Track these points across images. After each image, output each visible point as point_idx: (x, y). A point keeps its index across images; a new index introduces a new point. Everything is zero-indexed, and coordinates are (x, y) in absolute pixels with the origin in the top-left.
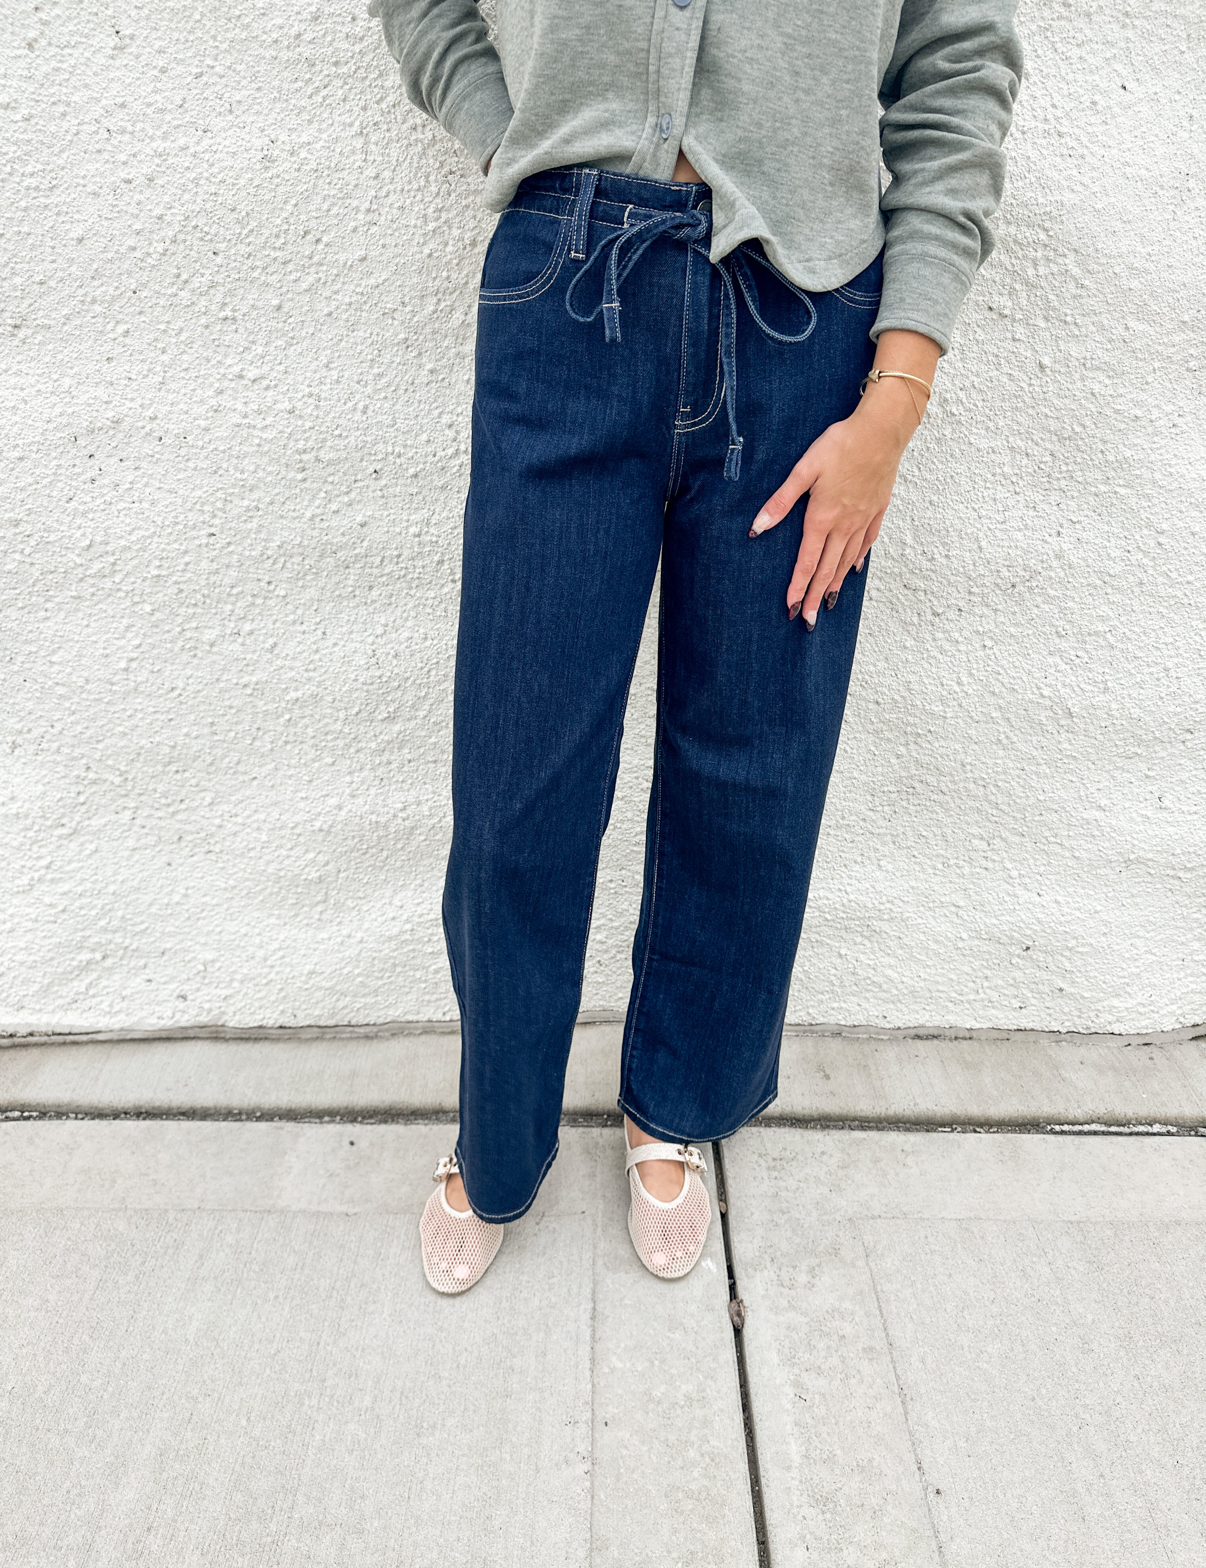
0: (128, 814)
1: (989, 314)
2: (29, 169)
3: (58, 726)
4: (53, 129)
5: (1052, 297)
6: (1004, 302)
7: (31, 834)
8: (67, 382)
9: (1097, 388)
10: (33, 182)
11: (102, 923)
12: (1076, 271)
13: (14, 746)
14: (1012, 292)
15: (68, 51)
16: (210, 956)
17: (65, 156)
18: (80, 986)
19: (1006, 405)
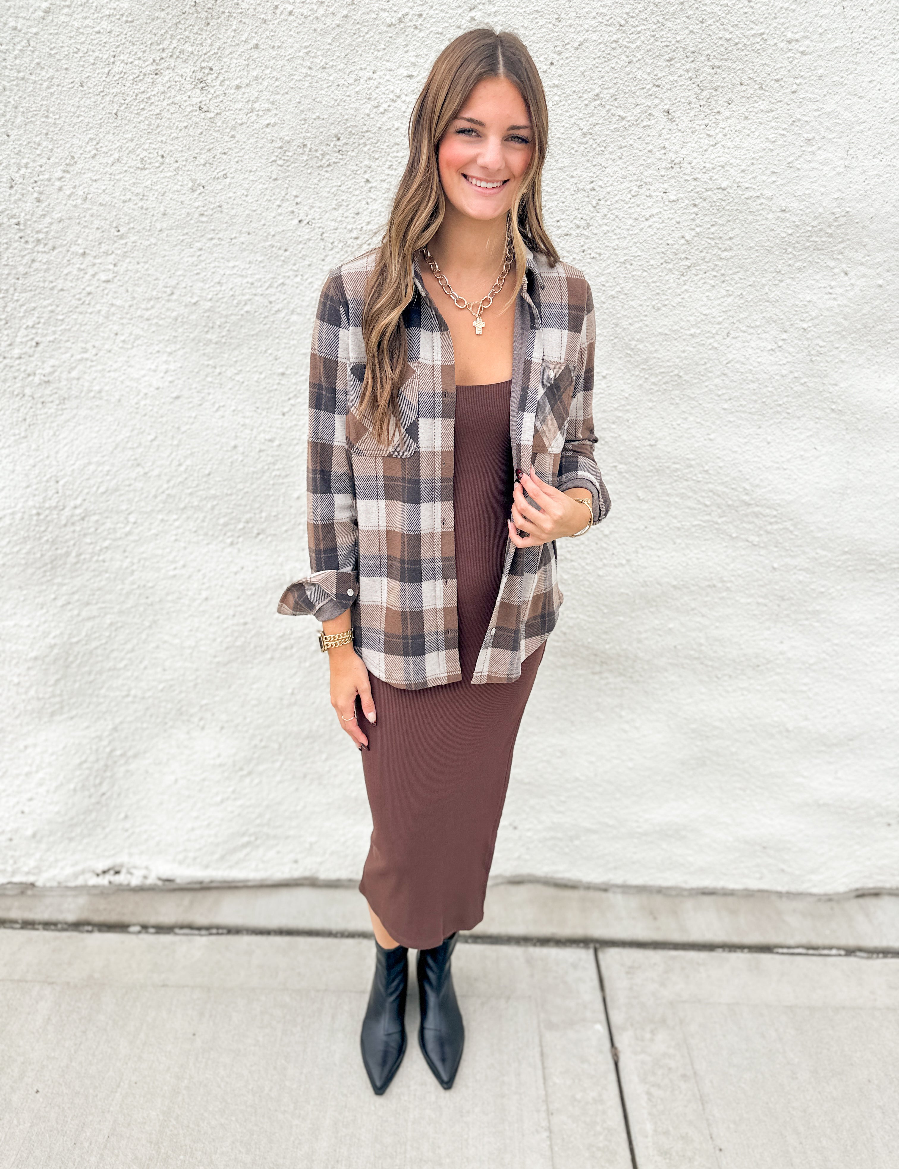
0: (278, 764)
1: (747, 543)
2: (276, 467)
3: (248, 720)
4: (290, 449)
5: (779, 538)
6: (755, 539)
7: (226, 774)
8: (281, 559)
9: (801, 578)
10: (278, 473)
11: (258, 821)
12: (792, 528)
13: (222, 728)
14: (760, 535)
15: (302, 417)
16: (313, 839)
17: (295, 461)
18: (241, 855)
19: (756, 584)
